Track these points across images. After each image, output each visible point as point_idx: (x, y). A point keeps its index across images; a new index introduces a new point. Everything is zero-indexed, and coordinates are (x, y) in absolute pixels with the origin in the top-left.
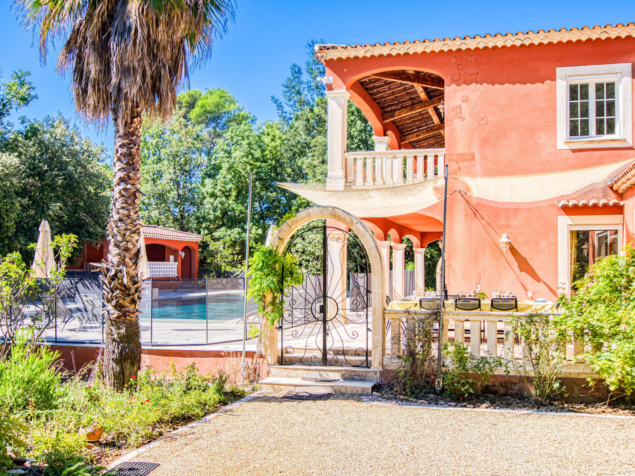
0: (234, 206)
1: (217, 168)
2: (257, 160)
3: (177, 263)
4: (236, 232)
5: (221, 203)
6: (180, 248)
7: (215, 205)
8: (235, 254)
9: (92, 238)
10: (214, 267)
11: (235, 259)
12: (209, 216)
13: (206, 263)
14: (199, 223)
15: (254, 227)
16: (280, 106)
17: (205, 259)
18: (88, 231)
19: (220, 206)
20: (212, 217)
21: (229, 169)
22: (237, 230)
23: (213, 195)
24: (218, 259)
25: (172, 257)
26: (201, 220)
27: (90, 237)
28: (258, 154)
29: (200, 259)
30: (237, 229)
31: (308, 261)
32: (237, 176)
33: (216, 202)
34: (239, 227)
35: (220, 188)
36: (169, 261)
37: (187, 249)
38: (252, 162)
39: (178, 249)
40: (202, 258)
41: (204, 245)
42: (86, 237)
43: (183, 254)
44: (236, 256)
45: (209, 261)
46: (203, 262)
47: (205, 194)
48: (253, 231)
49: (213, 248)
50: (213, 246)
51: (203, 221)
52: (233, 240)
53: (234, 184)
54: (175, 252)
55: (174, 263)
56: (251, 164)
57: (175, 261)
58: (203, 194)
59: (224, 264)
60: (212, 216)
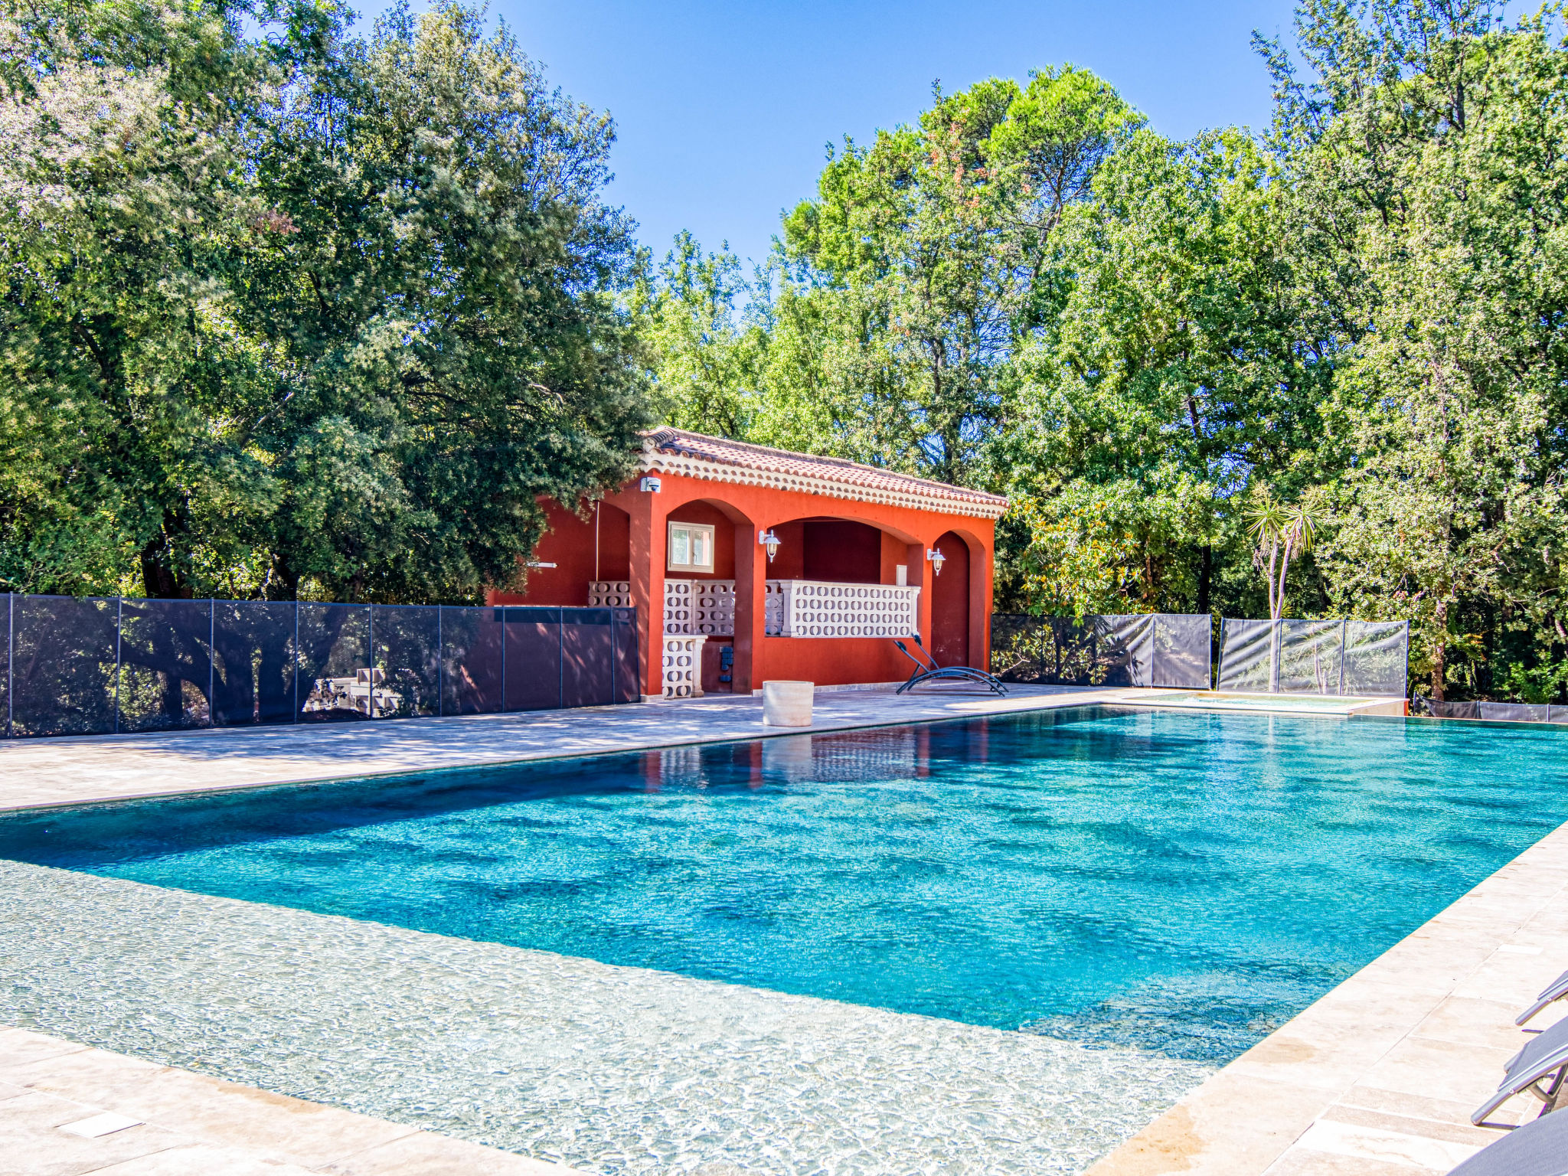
0: (1114, 409)
1: (1058, 291)
2: (1197, 248)
3: (917, 590)
4: (1122, 493)
5: (1072, 398)
6: (927, 536)
7: (1053, 405)
8: (1122, 564)
9: (564, 477)
10: (1048, 605)
11: (1122, 582)
12: (1033, 442)
13: (1023, 597)
14: (1002, 466)
15: (1184, 476)
16: (1280, 69)
17: (1019, 581)
18: (544, 449)
19: (1068, 408)
20: (1040, 445)
21: (1101, 285)
22: (1124, 486)
23: (1045, 374)
24: (1062, 580)
25: (902, 571)
26: (1008, 457)
27: (554, 471)
28: (1198, 230)
29: (1004, 584)
30: (1126, 483)
31: (1376, 590)
32: (1129, 306)
33: (1058, 394)
34: (1132, 477)
35: (1071, 349)
36: (893, 581)
37: (954, 543)
38: (1176, 257)
39: (920, 539)
40: (1008, 578)
41: (1016, 536)
42: (538, 472)
43: (939, 559)
44: (1125, 570)
45: (1030, 587)
46: (1010, 592)
47: (1020, 372)
48: (1182, 489)
49: (1043, 540)
50: (1041, 536)
51: (1015, 459)
52: (1112, 517)
53: (1117, 335)
54: (910, 552)
55: (906, 589)
56: (1174, 268)
57: (909, 583)
58: (1014, 374)
59: (1082, 596)
60: (1044, 442)
